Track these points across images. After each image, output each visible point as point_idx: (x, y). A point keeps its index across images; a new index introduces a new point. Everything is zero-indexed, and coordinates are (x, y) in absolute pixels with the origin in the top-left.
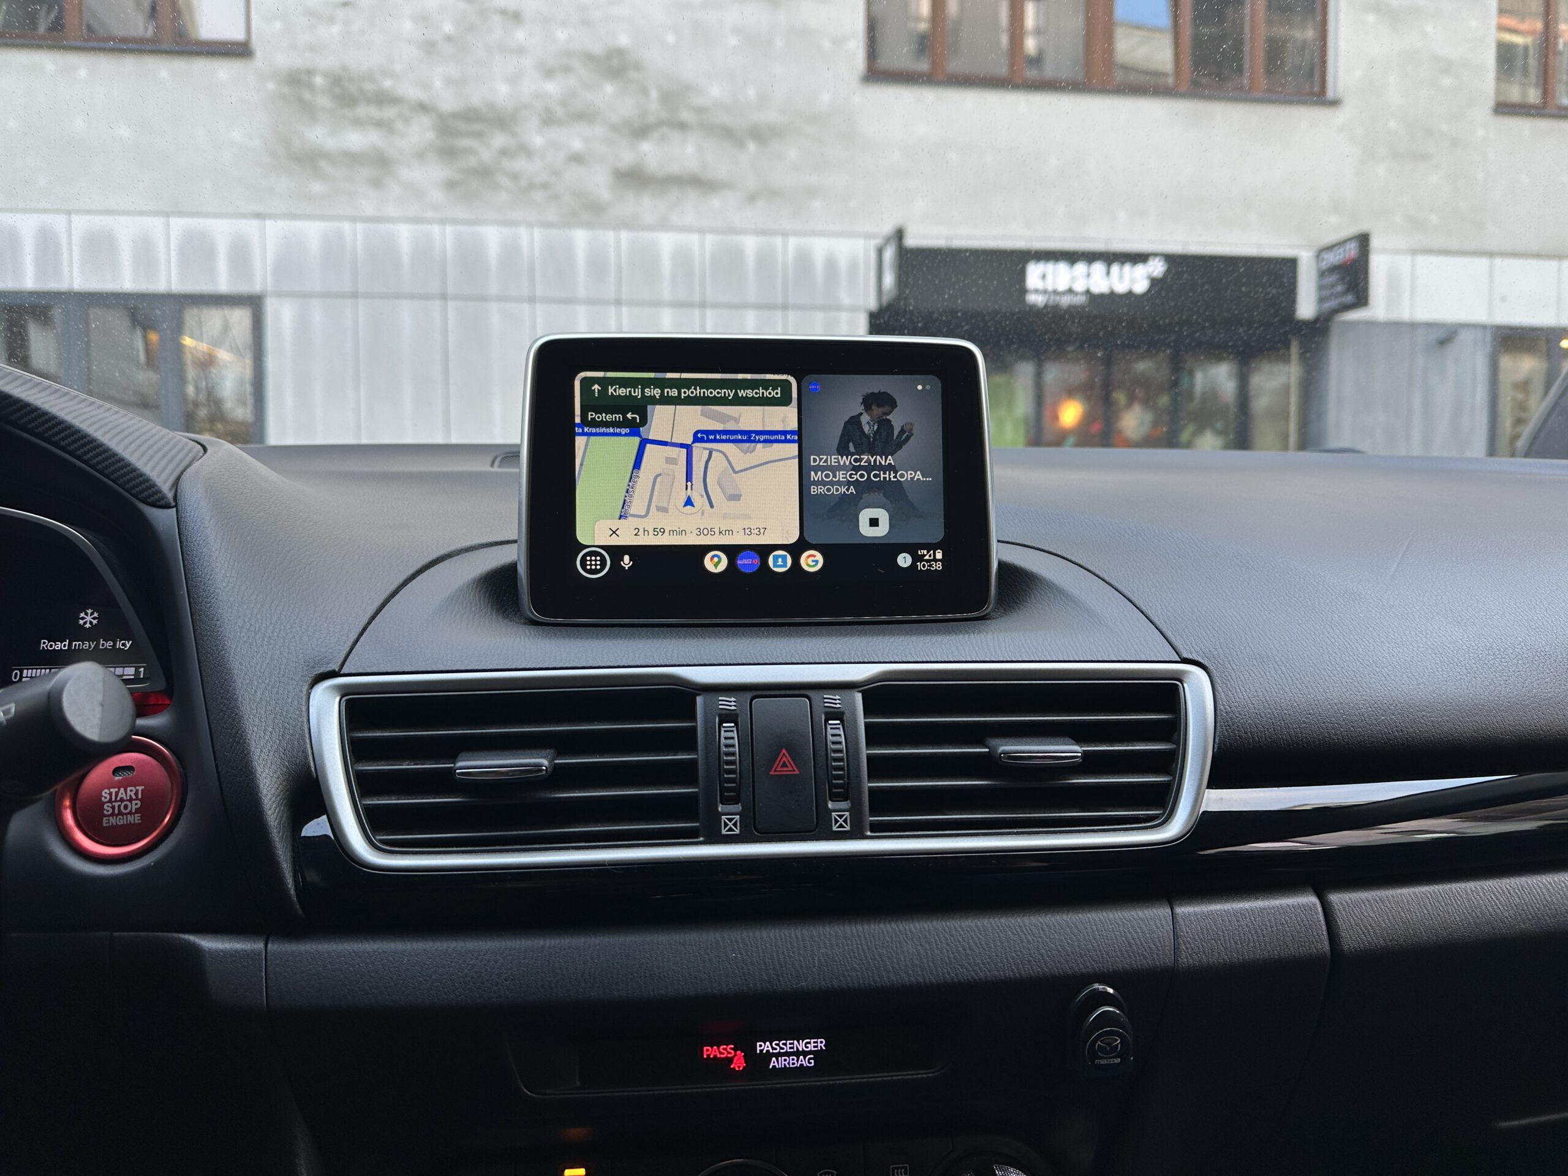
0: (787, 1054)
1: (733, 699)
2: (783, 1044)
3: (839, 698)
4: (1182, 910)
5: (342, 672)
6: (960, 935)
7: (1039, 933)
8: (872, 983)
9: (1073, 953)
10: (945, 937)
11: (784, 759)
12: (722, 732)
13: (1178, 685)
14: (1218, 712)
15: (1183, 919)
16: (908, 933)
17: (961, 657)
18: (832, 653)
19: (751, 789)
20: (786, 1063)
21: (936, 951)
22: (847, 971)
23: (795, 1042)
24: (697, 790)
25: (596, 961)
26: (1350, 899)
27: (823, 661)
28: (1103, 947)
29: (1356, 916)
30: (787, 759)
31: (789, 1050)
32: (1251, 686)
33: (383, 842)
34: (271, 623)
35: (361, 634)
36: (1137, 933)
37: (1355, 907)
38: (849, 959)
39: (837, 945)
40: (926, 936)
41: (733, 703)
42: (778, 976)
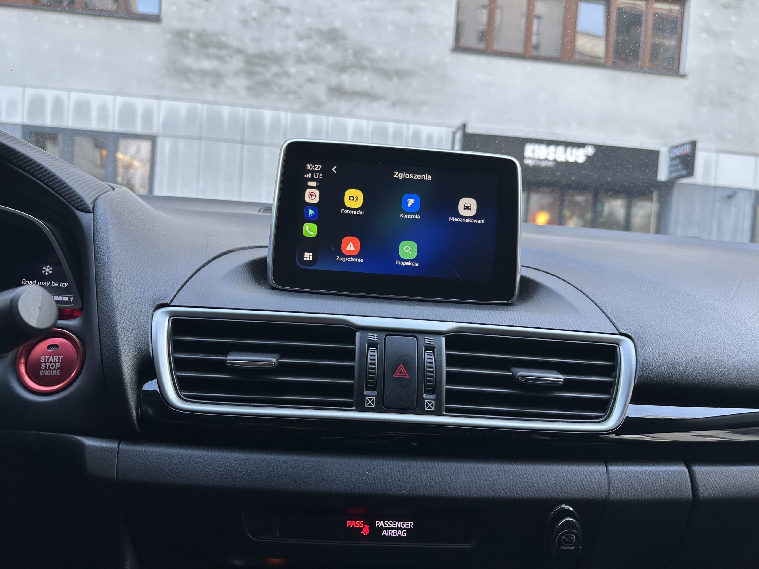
0: (392, 529)
1: (376, 335)
2: (390, 523)
3: (433, 339)
4: (612, 468)
5: (171, 305)
6: (491, 472)
7: (534, 475)
8: (441, 494)
9: (552, 487)
10: (482, 473)
11: (401, 369)
12: (369, 352)
13: (617, 347)
14: (638, 363)
15: (613, 473)
16: (463, 469)
17: (500, 323)
18: (430, 315)
19: (382, 384)
20: (391, 533)
21: (477, 480)
22: (428, 487)
23: (397, 522)
24: (353, 382)
25: (293, 469)
26: (705, 470)
27: (425, 319)
28: (568, 485)
29: (708, 480)
30: (403, 369)
31: (393, 526)
32: (656, 350)
33: (185, 396)
34: (137, 276)
35: (183, 286)
36: (587, 478)
37: (707, 475)
38: (430, 480)
39: (424, 472)
40: (472, 471)
41: (376, 337)
42: (390, 486)
